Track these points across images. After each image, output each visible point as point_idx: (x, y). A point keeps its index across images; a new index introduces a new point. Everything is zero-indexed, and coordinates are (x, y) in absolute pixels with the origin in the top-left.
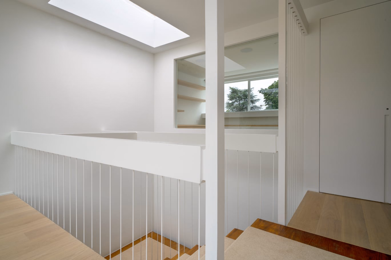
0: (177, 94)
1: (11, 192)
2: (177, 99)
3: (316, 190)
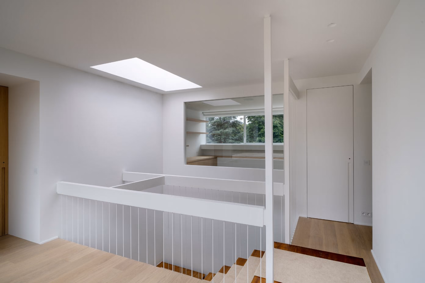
0: (186, 131)
1: (57, 237)
2: (186, 134)
3: (305, 216)
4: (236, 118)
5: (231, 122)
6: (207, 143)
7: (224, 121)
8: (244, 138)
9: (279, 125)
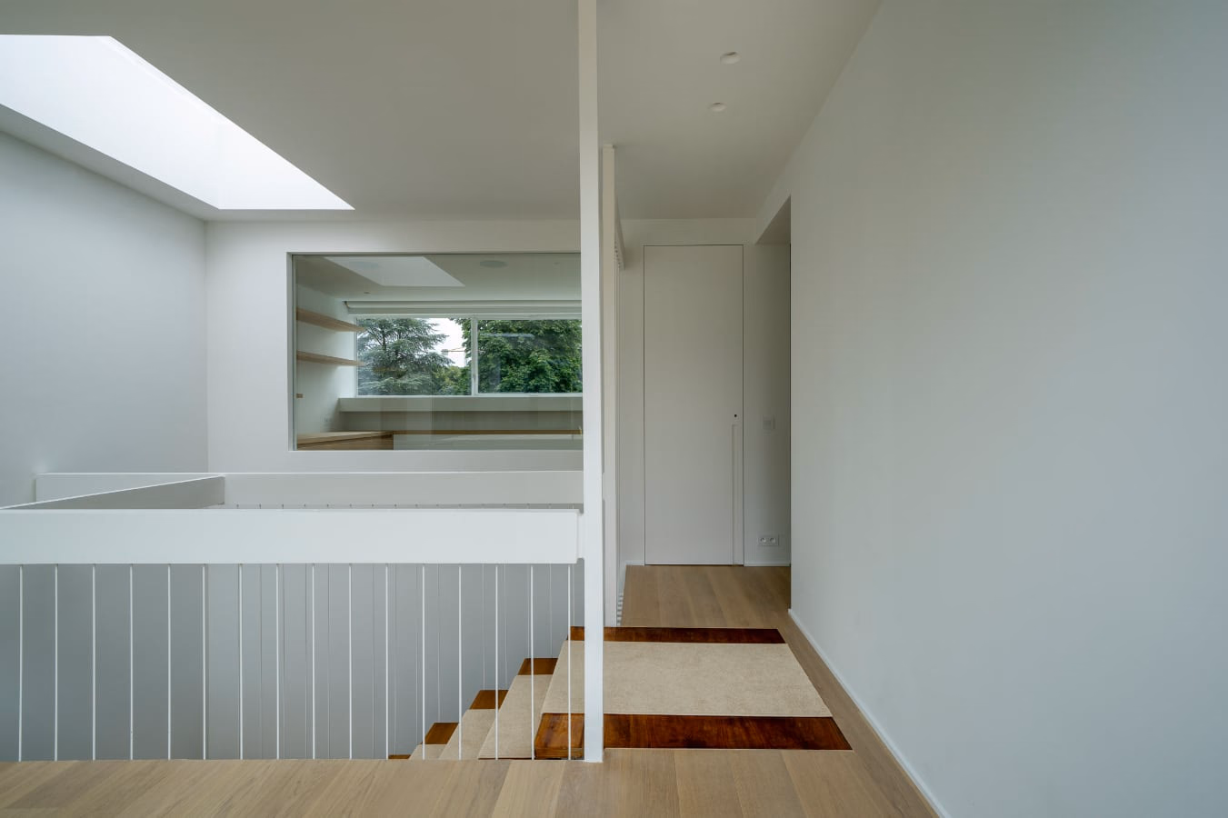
0: (295, 348)
3: (639, 562)
4: (430, 348)
5: (417, 357)
6: (359, 394)
7: (397, 354)
8: (473, 379)
9: (549, 367)
